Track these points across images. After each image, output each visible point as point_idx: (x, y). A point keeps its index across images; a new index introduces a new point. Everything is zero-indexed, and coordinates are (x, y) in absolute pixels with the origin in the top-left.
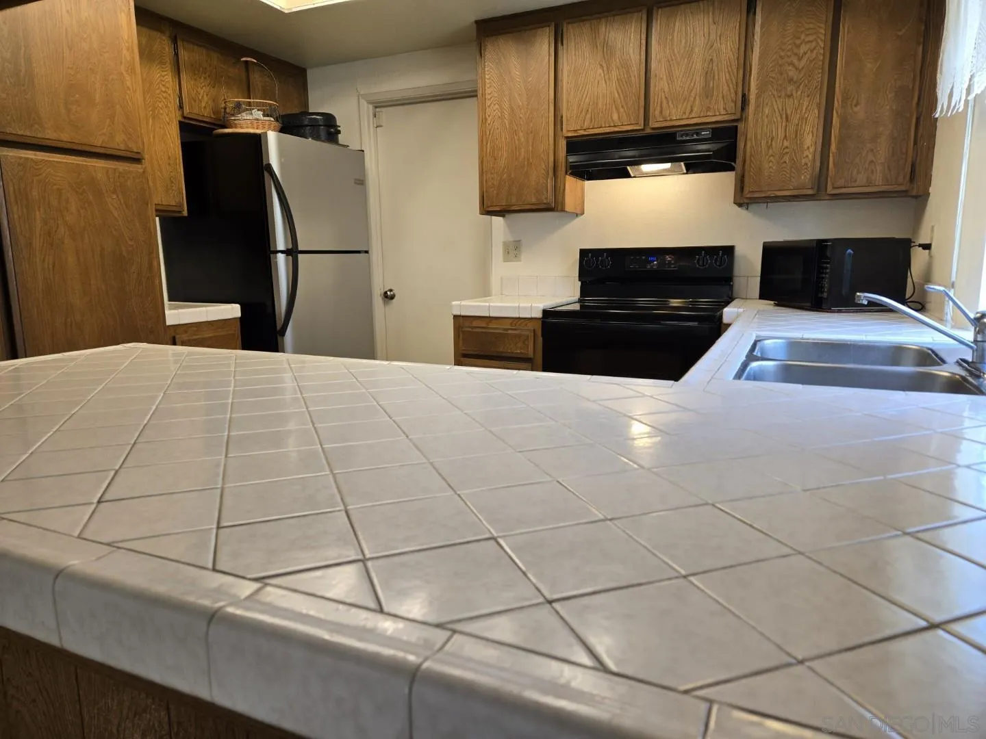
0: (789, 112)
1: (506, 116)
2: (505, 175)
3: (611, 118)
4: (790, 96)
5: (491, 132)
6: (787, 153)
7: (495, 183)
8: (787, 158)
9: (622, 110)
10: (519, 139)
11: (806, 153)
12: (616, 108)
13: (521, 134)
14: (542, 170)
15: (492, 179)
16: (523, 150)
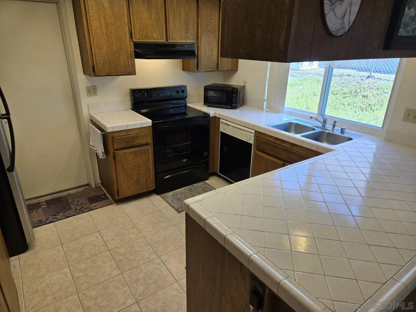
0: (210, 43)
1: (103, 27)
2: (106, 58)
3: (154, 36)
4: (209, 37)
5: (96, 35)
6: (210, 56)
7: (101, 61)
8: (209, 58)
9: (157, 33)
10: (112, 40)
11: (214, 57)
12: (155, 32)
13: (113, 38)
14: (126, 56)
15: (99, 59)
16: (115, 46)
